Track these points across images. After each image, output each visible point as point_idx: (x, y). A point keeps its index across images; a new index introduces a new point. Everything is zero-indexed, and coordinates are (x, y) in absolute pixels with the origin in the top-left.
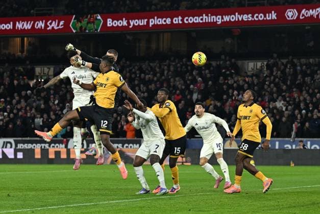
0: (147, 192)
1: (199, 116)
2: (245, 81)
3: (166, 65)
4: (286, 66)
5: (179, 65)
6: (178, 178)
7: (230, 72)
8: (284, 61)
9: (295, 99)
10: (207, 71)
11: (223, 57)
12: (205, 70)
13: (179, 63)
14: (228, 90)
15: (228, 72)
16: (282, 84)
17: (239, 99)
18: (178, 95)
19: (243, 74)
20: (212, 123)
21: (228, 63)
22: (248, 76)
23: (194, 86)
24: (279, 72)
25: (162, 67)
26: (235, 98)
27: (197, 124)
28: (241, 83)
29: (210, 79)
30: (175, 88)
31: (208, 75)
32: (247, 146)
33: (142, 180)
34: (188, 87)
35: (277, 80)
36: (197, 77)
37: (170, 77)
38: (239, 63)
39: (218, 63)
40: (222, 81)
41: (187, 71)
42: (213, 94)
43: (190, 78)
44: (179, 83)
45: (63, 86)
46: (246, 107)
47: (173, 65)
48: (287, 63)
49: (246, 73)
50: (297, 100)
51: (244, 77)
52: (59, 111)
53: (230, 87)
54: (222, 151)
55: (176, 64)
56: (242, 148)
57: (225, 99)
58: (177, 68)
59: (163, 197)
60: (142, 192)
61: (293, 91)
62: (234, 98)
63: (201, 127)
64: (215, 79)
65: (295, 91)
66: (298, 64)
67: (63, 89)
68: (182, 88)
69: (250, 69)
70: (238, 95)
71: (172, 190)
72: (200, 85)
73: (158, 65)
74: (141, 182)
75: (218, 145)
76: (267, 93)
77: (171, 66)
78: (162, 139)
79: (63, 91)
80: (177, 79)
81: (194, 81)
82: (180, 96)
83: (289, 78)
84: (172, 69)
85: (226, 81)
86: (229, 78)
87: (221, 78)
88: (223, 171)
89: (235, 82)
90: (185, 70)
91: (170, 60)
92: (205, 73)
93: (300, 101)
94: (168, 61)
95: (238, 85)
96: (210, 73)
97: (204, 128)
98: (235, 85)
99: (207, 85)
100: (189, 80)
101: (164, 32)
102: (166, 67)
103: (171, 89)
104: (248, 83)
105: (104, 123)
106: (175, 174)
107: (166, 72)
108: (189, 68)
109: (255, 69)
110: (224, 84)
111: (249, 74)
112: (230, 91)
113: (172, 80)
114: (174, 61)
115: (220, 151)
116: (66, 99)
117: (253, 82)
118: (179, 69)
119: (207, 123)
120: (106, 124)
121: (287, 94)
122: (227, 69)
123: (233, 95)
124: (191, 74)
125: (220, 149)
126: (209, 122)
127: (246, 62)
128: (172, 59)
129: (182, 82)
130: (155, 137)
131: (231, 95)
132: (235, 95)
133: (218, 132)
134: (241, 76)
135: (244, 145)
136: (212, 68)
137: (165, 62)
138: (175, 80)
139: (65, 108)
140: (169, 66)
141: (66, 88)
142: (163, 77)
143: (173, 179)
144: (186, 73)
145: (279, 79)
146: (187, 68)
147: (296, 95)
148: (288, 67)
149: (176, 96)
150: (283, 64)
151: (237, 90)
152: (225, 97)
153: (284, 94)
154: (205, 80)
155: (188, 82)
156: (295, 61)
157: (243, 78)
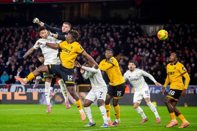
0: (93, 125)
1: (132, 71)
2: (147, 41)
3: (85, 28)
4: (178, 30)
5: (95, 28)
6: (119, 114)
7: (136, 34)
8: (178, 26)
9: (186, 55)
10: (118, 33)
11: (129, 22)
12: (116, 32)
13: (95, 26)
14: (134, 47)
15: (134, 34)
16: (176, 44)
17: (142, 55)
18: (95, 51)
19: (145, 35)
20: (141, 76)
21: (134, 27)
22: (149, 37)
23: (108, 44)
24: (173, 34)
25: (83, 29)
26: (140, 54)
27: (130, 77)
28: (144, 42)
29: (120, 39)
30: (93, 46)
31: (119, 37)
32: (174, 92)
33: (90, 117)
34: (103, 45)
35: (172, 40)
36: (110, 38)
37: (89, 37)
38: (142, 27)
39: (126, 27)
40: (129, 41)
41: (102, 33)
42: (122, 51)
43: (104, 38)
44: (96, 42)
45: (6, 43)
46: (172, 65)
47: (91, 28)
48: (180, 27)
49: (148, 34)
50: (188, 56)
51: (146, 37)
52: (3, 63)
53: (136, 45)
54: (149, 97)
55: (93, 28)
56: (170, 94)
57: (132, 55)
58: (94, 30)
59: (107, 129)
60: (89, 125)
61: (185, 49)
62: (138, 54)
63: (133, 79)
64: (124, 39)
65: (186, 49)
66: (189, 28)
67: (6, 46)
68: (98, 46)
69: (150, 32)
70: (142, 52)
71: (114, 123)
72: (112, 44)
73: (79, 28)
74: (89, 118)
75: (146, 92)
76: (164, 51)
77: (90, 29)
78: (105, 86)
79: (5, 47)
80: (94, 39)
81: (107, 41)
82: (97, 52)
83: (182, 39)
84: (90, 31)
85: (132, 41)
86: (135, 39)
87: (129, 38)
88: (153, 111)
89: (139, 42)
90: (101, 32)
91: (88, 24)
92: (116, 35)
93: (190, 57)
94: (87, 25)
95: (142, 44)
96: (120, 34)
97: (135, 79)
98: (139, 44)
99: (117, 44)
100: (103, 40)
101: (83, 3)
102: (85, 30)
103: (90, 47)
104: (149, 42)
105: (70, 77)
106: (117, 111)
107: (85, 34)
108: (103, 30)
109: (154, 32)
110: (131, 43)
111: (150, 35)
112: (136, 49)
113: (91, 40)
114: (92, 25)
115: (148, 97)
116: (9, 54)
117: (153, 41)
118: (96, 32)
119: (137, 76)
120: (71, 78)
121: (180, 52)
122: (133, 32)
123: (138, 52)
124: (105, 35)
125: (148, 95)
126: (139, 75)
127: (147, 26)
128: (90, 23)
129: (98, 41)
130: (99, 85)
131: (136, 51)
132: (140, 52)
133: (145, 83)
134: (144, 37)
135: (171, 92)
136: (121, 31)
137: (85, 26)
138: (93, 40)
139: (7, 61)
140: (88, 29)
141: (8, 45)
142: (84, 38)
143: (116, 115)
144: (101, 35)
145: (174, 39)
146: (102, 30)
147: (187, 52)
148: (181, 30)
149: (93, 52)
150: (176, 28)
151: (141, 48)
152: (132, 53)
153: (177, 51)
154: (116, 41)
155: (103, 41)
156: (186, 25)
157: (145, 39)
